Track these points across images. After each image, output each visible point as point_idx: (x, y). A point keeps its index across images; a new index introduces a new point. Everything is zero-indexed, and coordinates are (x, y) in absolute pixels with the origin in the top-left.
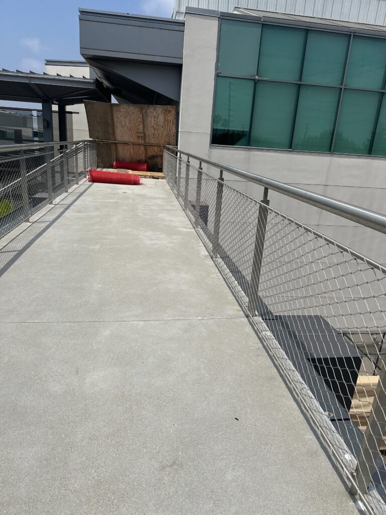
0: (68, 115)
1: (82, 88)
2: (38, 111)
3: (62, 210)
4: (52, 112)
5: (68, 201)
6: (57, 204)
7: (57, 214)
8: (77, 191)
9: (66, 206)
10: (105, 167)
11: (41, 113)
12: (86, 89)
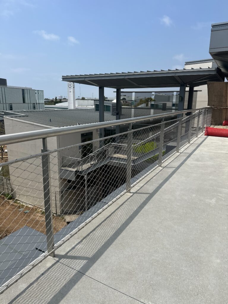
0: (194, 93)
1: (207, 75)
2: (177, 92)
3: (185, 158)
4: (185, 91)
5: (189, 151)
6: (182, 153)
7: (181, 162)
8: (196, 142)
9: (188, 155)
10: (216, 125)
11: (179, 93)
12: (210, 75)
